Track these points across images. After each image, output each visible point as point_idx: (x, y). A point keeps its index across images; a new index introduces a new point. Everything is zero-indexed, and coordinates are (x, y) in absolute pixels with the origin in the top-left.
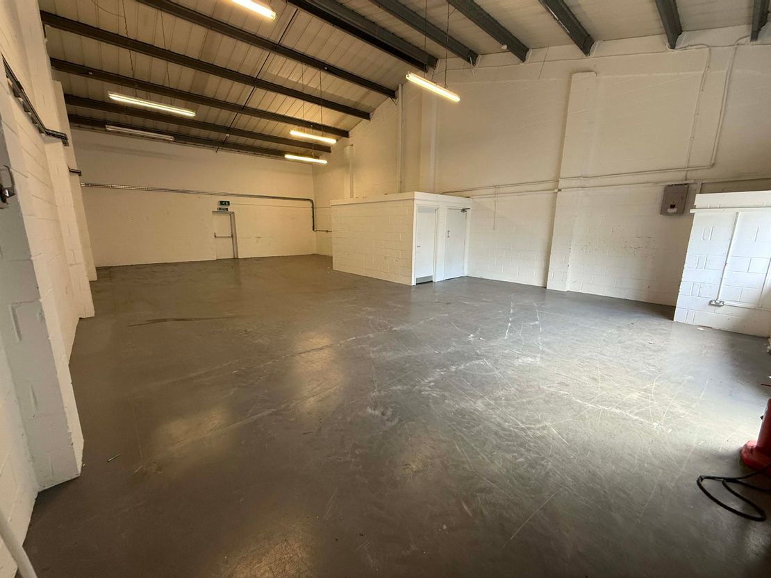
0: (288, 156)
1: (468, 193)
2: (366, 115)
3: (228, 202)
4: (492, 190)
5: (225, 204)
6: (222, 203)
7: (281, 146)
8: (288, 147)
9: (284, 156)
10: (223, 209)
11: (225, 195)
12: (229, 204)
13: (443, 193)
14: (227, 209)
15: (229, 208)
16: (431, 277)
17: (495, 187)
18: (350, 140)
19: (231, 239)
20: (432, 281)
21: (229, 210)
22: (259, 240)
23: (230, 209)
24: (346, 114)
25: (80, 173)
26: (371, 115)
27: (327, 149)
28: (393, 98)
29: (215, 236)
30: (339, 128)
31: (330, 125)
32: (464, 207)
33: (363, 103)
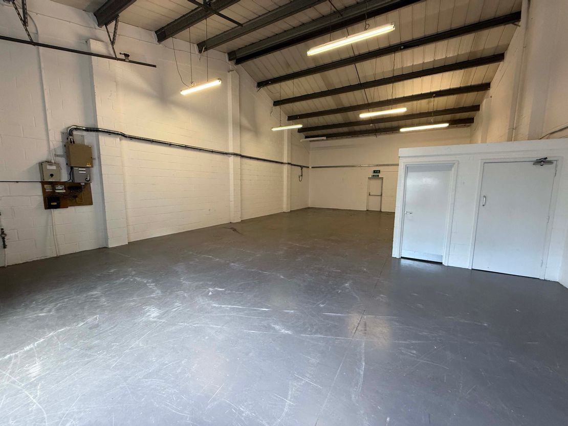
0: (402, 130)
3: (379, 171)
5: (377, 172)
6: (374, 172)
7: (395, 124)
8: (401, 123)
9: (399, 130)
10: (376, 176)
11: (377, 165)
12: (379, 172)
14: (378, 176)
16: (440, 257)
18: (491, 91)
19: (379, 197)
20: (442, 263)
21: (380, 176)
25: (289, 164)
26: (505, 54)
27: (476, 108)
28: (516, 22)
29: (369, 195)
30: (473, 84)
31: (458, 86)
32: (542, 156)
33: (481, 48)
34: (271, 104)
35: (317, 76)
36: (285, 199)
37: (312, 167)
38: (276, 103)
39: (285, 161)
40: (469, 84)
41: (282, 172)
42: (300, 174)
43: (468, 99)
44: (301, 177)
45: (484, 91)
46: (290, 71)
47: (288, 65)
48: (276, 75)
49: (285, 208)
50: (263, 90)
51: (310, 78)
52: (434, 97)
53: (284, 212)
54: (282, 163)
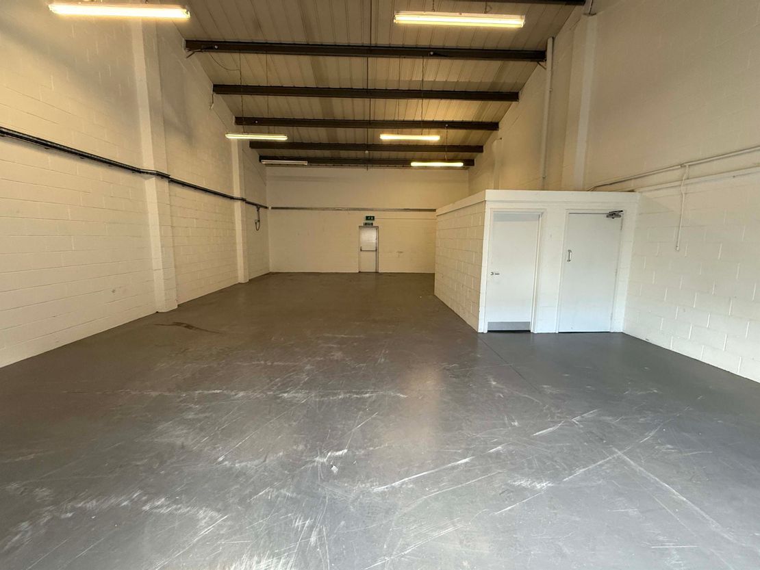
0: (414, 164)
1: (632, 184)
2: (513, 96)
3: (373, 217)
4: (677, 173)
5: (370, 219)
6: (367, 218)
8: (409, 154)
9: (410, 164)
10: (369, 224)
11: (372, 210)
12: (374, 219)
13: (595, 189)
14: (372, 224)
15: (373, 222)
16: (528, 324)
17: (682, 165)
18: (500, 132)
19: (374, 253)
20: (529, 331)
21: (374, 225)
22: (401, 254)
23: (375, 223)
24: (486, 102)
25: (243, 200)
26: (520, 94)
27: (479, 149)
28: (541, 61)
29: (361, 250)
30: (484, 120)
31: (471, 120)
32: (613, 209)
33: (502, 81)
34: (210, 89)
35: (305, 60)
36: (240, 261)
37: (272, 208)
38: (220, 89)
39: (237, 194)
40: (480, 120)
41: (232, 214)
42: (257, 218)
43: (475, 136)
44: (258, 224)
45: (489, 131)
46: (260, 38)
47: (258, 25)
48: (230, 37)
49: (242, 277)
50: (198, 59)
51: (293, 60)
52: (447, 128)
53: (239, 283)
54: (232, 198)
